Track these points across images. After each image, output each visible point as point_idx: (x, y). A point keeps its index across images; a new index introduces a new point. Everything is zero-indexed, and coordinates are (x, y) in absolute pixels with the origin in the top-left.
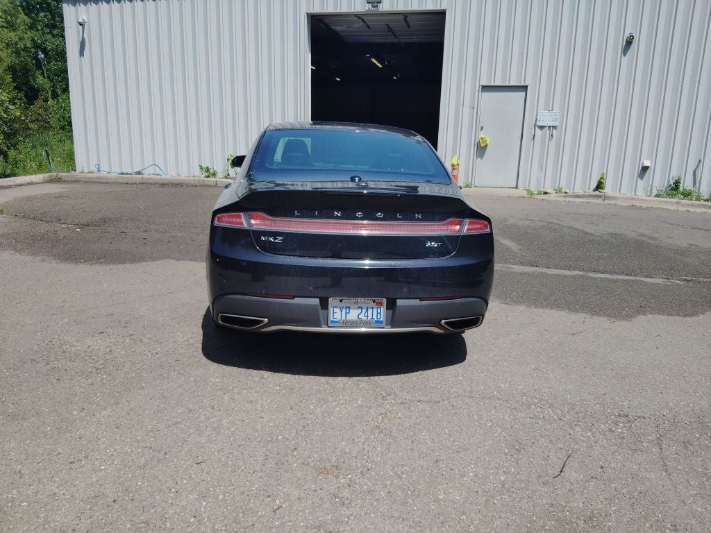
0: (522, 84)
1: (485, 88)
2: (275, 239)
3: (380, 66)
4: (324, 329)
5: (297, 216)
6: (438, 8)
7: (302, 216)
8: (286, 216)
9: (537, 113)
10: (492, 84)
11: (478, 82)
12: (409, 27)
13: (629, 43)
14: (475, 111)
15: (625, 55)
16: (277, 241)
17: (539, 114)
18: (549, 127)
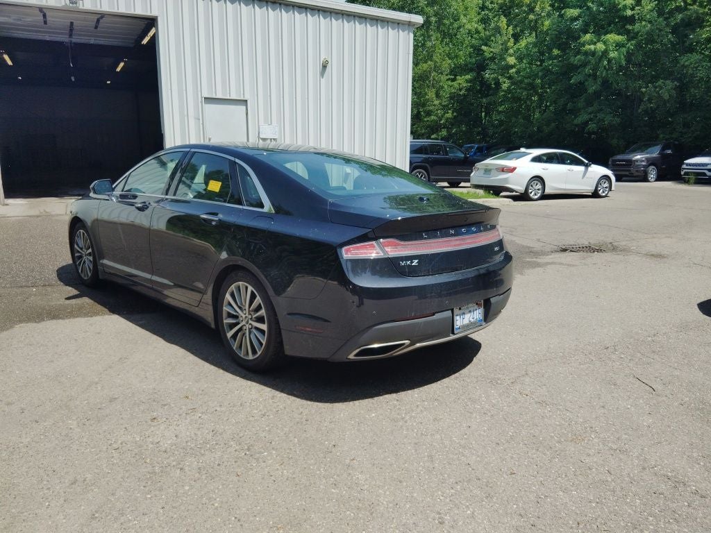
0: (242, 98)
1: (209, 100)
2: (412, 262)
3: (10, 63)
4: (452, 337)
5: (425, 238)
6: (148, 13)
7: (429, 238)
8: (416, 239)
9: (259, 126)
10: (214, 97)
11: (199, 93)
12: (45, 23)
13: (324, 67)
14: (201, 122)
15: (323, 77)
16: (413, 264)
17: (261, 127)
18: (271, 139)
